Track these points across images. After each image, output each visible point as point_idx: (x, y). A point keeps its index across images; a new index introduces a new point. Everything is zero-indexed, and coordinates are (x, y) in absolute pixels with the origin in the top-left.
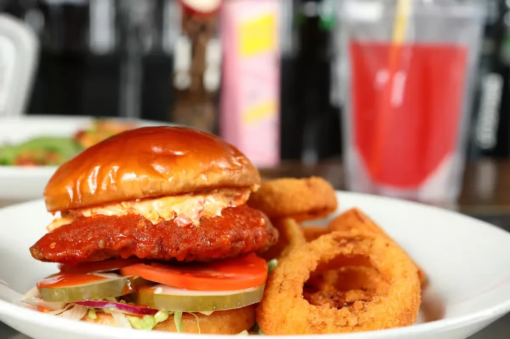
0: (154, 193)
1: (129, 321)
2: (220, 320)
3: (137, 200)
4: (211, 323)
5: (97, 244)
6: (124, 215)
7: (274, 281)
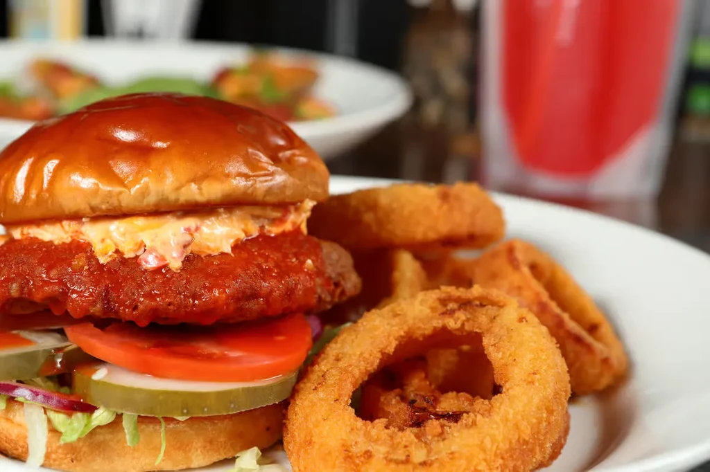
0: (109, 210)
1: (49, 421)
2: (210, 428)
3: (84, 219)
4: (192, 432)
5: (9, 290)
6: (64, 243)
7: (316, 368)
